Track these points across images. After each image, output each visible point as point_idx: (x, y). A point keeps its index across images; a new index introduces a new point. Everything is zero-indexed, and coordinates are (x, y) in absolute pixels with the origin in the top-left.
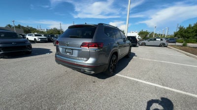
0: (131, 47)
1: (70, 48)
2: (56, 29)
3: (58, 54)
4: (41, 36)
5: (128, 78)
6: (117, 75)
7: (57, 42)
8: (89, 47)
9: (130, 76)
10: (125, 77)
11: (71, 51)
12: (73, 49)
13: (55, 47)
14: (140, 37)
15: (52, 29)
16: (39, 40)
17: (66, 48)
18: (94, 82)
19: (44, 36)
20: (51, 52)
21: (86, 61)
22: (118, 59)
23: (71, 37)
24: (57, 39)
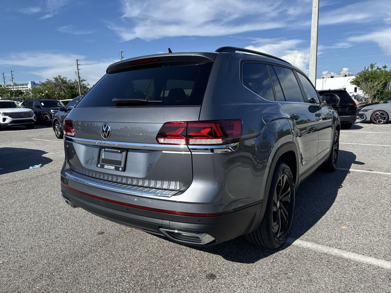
0: (338, 129)
1: (116, 144)
2: (64, 82)
3: (71, 171)
4: (12, 105)
5: (346, 255)
6: (297, 242)
7: (69, 125)
8: (187, 138)
9: (355, 250)
10: (335, 251)
11: (120, 157)
12: (127, 150)
13: (62, 142)
14: (360, 92)
15: (49, 82)
16: (9, 120)
17: (101, 148)
18: (212, 276)
19: (25, 105)
20: (49, 161)
21: (181, 192)
22: (300, 179)
23: (120, 104)
24: (69, 116)
